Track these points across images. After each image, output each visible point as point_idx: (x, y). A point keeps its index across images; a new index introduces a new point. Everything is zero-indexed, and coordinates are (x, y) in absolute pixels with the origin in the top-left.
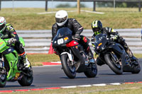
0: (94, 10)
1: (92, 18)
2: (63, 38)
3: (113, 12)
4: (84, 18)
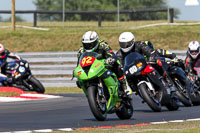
0: (35, 25)
1: (32, 36)
2: (135, 64)
3: (61, 28)
4: (21, 36)
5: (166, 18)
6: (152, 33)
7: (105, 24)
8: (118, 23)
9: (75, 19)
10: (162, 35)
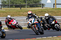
0: (1, 9)
5: (41, 7)
6: (37, 11)
7: (22, 8)
8: (26, 8)
9: (13, 7)
10: (40, 12)
